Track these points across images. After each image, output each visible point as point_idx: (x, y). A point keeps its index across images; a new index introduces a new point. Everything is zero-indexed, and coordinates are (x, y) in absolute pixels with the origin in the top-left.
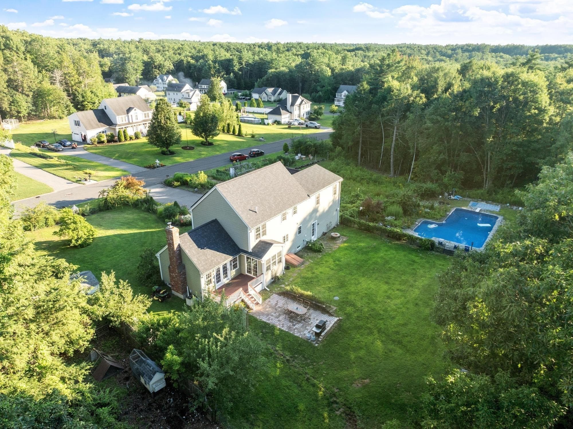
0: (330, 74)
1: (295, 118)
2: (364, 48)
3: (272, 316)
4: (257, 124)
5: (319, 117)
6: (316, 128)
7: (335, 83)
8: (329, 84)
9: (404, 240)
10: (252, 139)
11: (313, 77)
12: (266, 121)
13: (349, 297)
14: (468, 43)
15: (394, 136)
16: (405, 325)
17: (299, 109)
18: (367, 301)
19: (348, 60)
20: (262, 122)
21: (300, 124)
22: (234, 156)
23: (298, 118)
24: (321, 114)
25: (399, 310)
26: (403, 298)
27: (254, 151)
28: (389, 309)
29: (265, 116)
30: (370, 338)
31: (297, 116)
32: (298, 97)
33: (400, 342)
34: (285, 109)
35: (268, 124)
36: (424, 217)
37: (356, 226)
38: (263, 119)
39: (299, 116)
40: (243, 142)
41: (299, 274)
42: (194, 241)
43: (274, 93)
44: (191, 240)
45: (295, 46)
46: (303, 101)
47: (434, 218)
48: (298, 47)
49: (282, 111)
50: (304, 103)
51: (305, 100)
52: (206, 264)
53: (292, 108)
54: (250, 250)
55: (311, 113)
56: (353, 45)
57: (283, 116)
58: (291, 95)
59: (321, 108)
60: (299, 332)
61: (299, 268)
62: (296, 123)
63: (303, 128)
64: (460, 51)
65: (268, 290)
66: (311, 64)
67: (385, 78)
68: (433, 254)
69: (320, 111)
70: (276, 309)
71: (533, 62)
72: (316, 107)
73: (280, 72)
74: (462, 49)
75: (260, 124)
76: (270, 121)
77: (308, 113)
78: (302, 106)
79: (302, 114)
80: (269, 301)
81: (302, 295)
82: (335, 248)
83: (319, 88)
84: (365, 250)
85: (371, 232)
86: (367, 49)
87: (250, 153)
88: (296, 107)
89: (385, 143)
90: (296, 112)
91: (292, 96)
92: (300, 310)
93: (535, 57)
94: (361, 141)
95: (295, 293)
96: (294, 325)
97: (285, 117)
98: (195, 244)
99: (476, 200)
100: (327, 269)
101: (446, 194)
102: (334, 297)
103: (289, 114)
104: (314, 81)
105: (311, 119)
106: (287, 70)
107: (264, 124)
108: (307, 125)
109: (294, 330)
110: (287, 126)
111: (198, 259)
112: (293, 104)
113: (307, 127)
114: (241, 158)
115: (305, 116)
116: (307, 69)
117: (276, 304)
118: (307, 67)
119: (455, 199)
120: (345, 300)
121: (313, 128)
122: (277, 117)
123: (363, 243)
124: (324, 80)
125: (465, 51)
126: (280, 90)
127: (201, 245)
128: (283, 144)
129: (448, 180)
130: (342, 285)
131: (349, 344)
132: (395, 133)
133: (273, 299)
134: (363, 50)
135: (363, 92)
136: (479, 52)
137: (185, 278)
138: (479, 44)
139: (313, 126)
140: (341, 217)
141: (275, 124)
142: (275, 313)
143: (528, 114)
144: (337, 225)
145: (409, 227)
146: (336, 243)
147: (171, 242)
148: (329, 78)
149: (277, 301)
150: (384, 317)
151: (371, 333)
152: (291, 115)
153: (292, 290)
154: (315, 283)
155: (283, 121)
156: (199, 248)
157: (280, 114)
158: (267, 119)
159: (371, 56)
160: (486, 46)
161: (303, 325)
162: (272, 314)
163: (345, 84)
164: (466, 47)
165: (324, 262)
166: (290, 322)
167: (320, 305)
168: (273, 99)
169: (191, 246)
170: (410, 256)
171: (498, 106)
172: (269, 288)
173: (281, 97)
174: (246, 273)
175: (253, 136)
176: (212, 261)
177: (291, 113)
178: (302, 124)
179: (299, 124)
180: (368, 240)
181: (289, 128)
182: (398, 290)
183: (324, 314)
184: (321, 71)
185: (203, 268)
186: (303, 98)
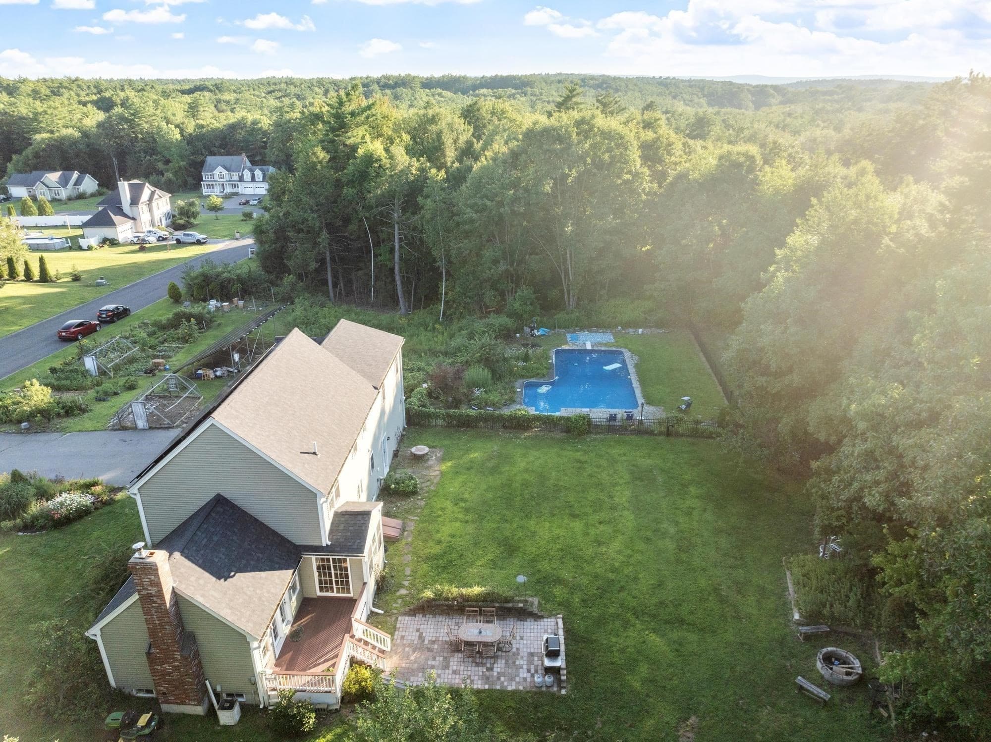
0: (178, 137)
1: (145, 230)
2: (211, 87)
3: (433, 667)
4: (62, 250)
5: (192, 220)
6: (199, 243)
7: (193, 154)
8: (182, 157)
9: (535, 427)
10: (77, 284)
11: (140, 145)
12: (83, 243)
13: (539, 566)
14: (385, 74)
15: (397, 241)
16: (660, 585)
17: (150, 210)
18: (572, 563)
19: (202, 109)
20: (74, 245)
21: (161, 239)
22: (69, 327)
23: (151, 229)
24: (194, 215)
25: (632, 561)
26: (620, 537)
27: (108, 311)
28: (617, 564)
29: (79, 232)
30: (632, 633)
31: (148, 224)
32: (143, 185)
33: (681, 622)
34: (120, 212)
35: (90, 248)
36: (522, 377)
37: (440, 422)
38: (74, 239)
39: (153, 225)
40: (62, 293)
41: (413, 553)
42: (200, 566)
43: (64, 182)
44: (194, 566)
45: (67, 84)
46: (153, 193)
47: (538, 374)
48: (74, 87)
49: (116, 219)
50: (156, 196)
51: (158, 191)
52: (253, 611)
53: (134, 208)
54: (325, 541)
55: (174, 216)
56: (189, 81)
57: (119, 229)
58: (126, 183)
59: (192, 204)
60: (512, 679)
61: (404, 542)
62: (153, 239)
63: (173, 247)
64: (376, 87)
65: (381, 612)
66: (133, 120)
67: (349, 138)
68: (595, 440)
69: (193, 210)
70: (430, 650)
71: (574, 100)
72: (181, 203)
73: (63, 139)
74: (378, 83)
75: (70, 249)
76: (93, 242)
77: (168, 216)
78: (154, 204)
79: (157, 219)
80: (403, 637)
81: (466, 599)
82: (435, 476)
83: (160, 166)
84: (490, 465)
85: (472, 427)
86: (217, 88)
87: (99, 316)
88: (142, 207)
89: (376, 256)
90: (144, 217)
91: (131, 185)
92: (489, 633)
93: (574, 93)
94: (328, 259)
95: (447, 599)
96: (491, 669)
97: (123, 230)
98: (207, 575)
99: (571, 330)
100: (458, 524)
101: (527, 330)
102: (515, 577)
103: (130, 223)
104: (146, 153)
105: (177, 227)
106: (77, 134)
107: (80, 249)
108: (178, 241)
109: (499, 679)
110: (137, 247)
111: (231, 608)
112: (134, 202)
113: (180, 243)
114: (87, 330)
115: (164, 222)
116: (124, 129)
117: (421, 637)
118: (125, 126)
119: (542, 335)
120: (537, 576)
121: (192, 244)
122: (107, 232)
123: (476, 451)
124: (168, 149)
125: (383, 86)
126: (76, 175)
127: (221, 572)
128: (167, 287)
129: (521, 305)
130: (510, 548)
131: (612, 663)
132: (397, 237)
133: (405, 629)
134: (211, 91)
135: (319, 167)
136: (405, 88)
137: (200, 665)
138: (403, 75)
139: (194, 240)
140: (408, 411)
141: (106, 247)
142: (434, 659)
143: (619, 181)
144: (404, 429)
145: (512, 401)
146: (430, 467)
147: (153, 590)
148: (178, 144)
149: (418, 630)
150: (622, 584)
151: (626, 625)
152: (135, 224)
153: (439, 595)
154: (458, 562)
155: (121, 239)
156: (219, 578)
157: (112, 224)
158: (83, 237)
159: (233, 101)
160: (414, 78)
161: (506, 663)
162: (430, 662)
163: (213, 154)
164: (383, 80)
165: (440, 513)
166: (478, 665)
167: (510, 605)
168: (64, 194)
169: (201, 582)
170: (565, 453)
171: (574, 173)
172: (379, 608)
173: (82, 188)
174: (319, 594)
175: (76, 278)
176: (260, 599)
177: (133, 219)
178: (164, 239)
179: (158, 240)
180: (478, 444)
181: (142, 249)
182: (600, 523)
183: (525, 620)
184: (158, 133)
185: (251, 625)
186: (153, 189)
